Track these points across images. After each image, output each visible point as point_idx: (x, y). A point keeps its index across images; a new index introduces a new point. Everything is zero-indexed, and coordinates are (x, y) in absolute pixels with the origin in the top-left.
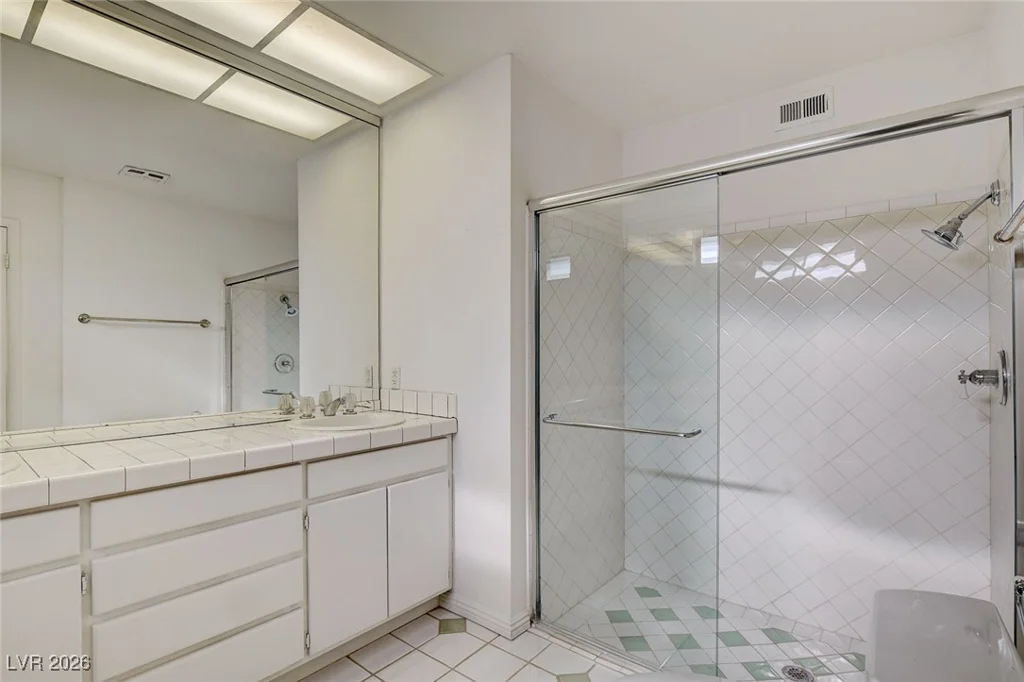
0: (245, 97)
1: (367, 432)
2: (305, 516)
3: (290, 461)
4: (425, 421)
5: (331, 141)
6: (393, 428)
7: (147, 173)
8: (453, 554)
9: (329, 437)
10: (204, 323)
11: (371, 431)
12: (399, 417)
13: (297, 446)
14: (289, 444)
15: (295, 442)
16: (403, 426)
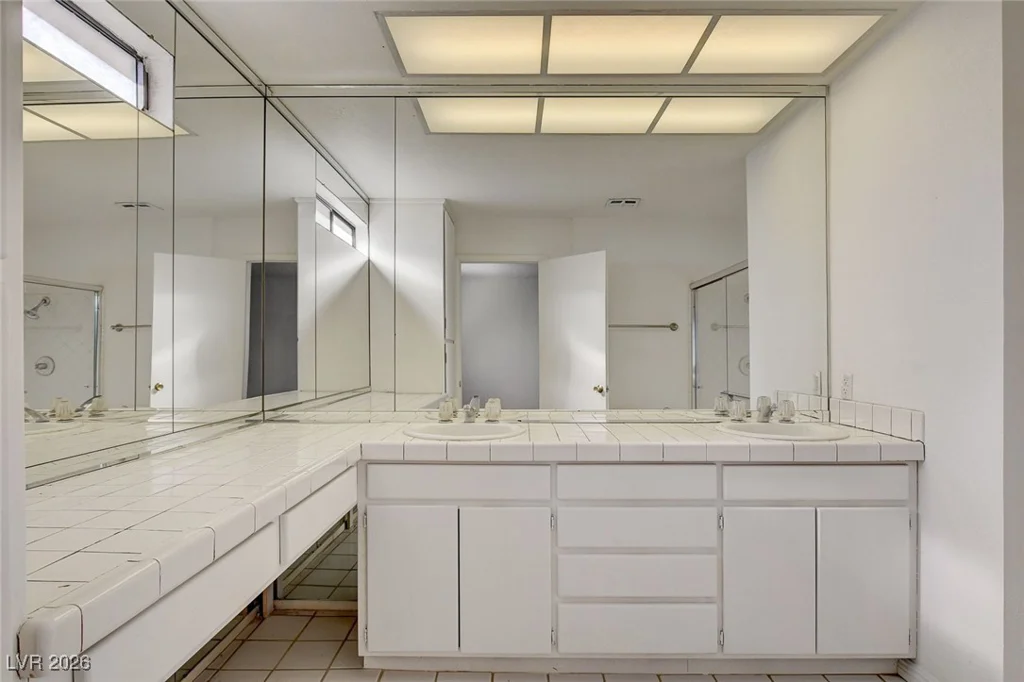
0: (688, 116)
1: (790, 443)
2: (720, 516)
3: (704, 459)
4: (874, 440)
5: (772, 130)
6: (827, 443)
7: (624, 201)
8: (917, 615)
9: (745, 442)
10: (673, 327)
11: (795, 443)
12: (843, 431)
13: (713, 447)
14: (703, 443)
15: (709, 443)
16: (838, 442)
